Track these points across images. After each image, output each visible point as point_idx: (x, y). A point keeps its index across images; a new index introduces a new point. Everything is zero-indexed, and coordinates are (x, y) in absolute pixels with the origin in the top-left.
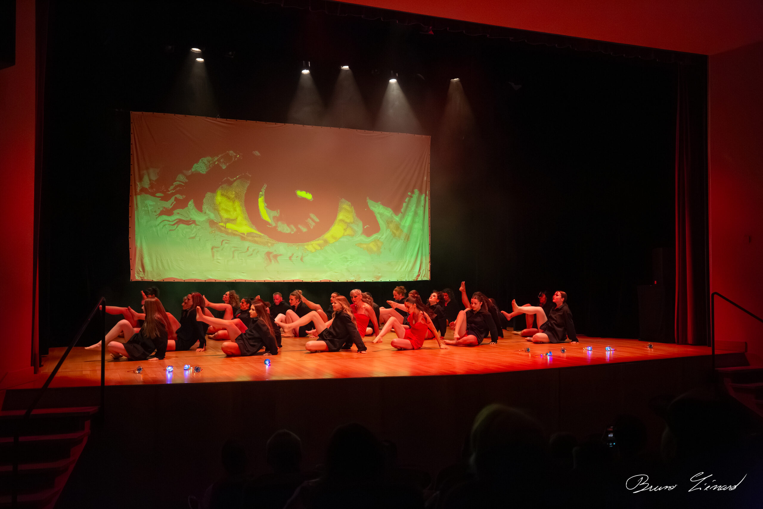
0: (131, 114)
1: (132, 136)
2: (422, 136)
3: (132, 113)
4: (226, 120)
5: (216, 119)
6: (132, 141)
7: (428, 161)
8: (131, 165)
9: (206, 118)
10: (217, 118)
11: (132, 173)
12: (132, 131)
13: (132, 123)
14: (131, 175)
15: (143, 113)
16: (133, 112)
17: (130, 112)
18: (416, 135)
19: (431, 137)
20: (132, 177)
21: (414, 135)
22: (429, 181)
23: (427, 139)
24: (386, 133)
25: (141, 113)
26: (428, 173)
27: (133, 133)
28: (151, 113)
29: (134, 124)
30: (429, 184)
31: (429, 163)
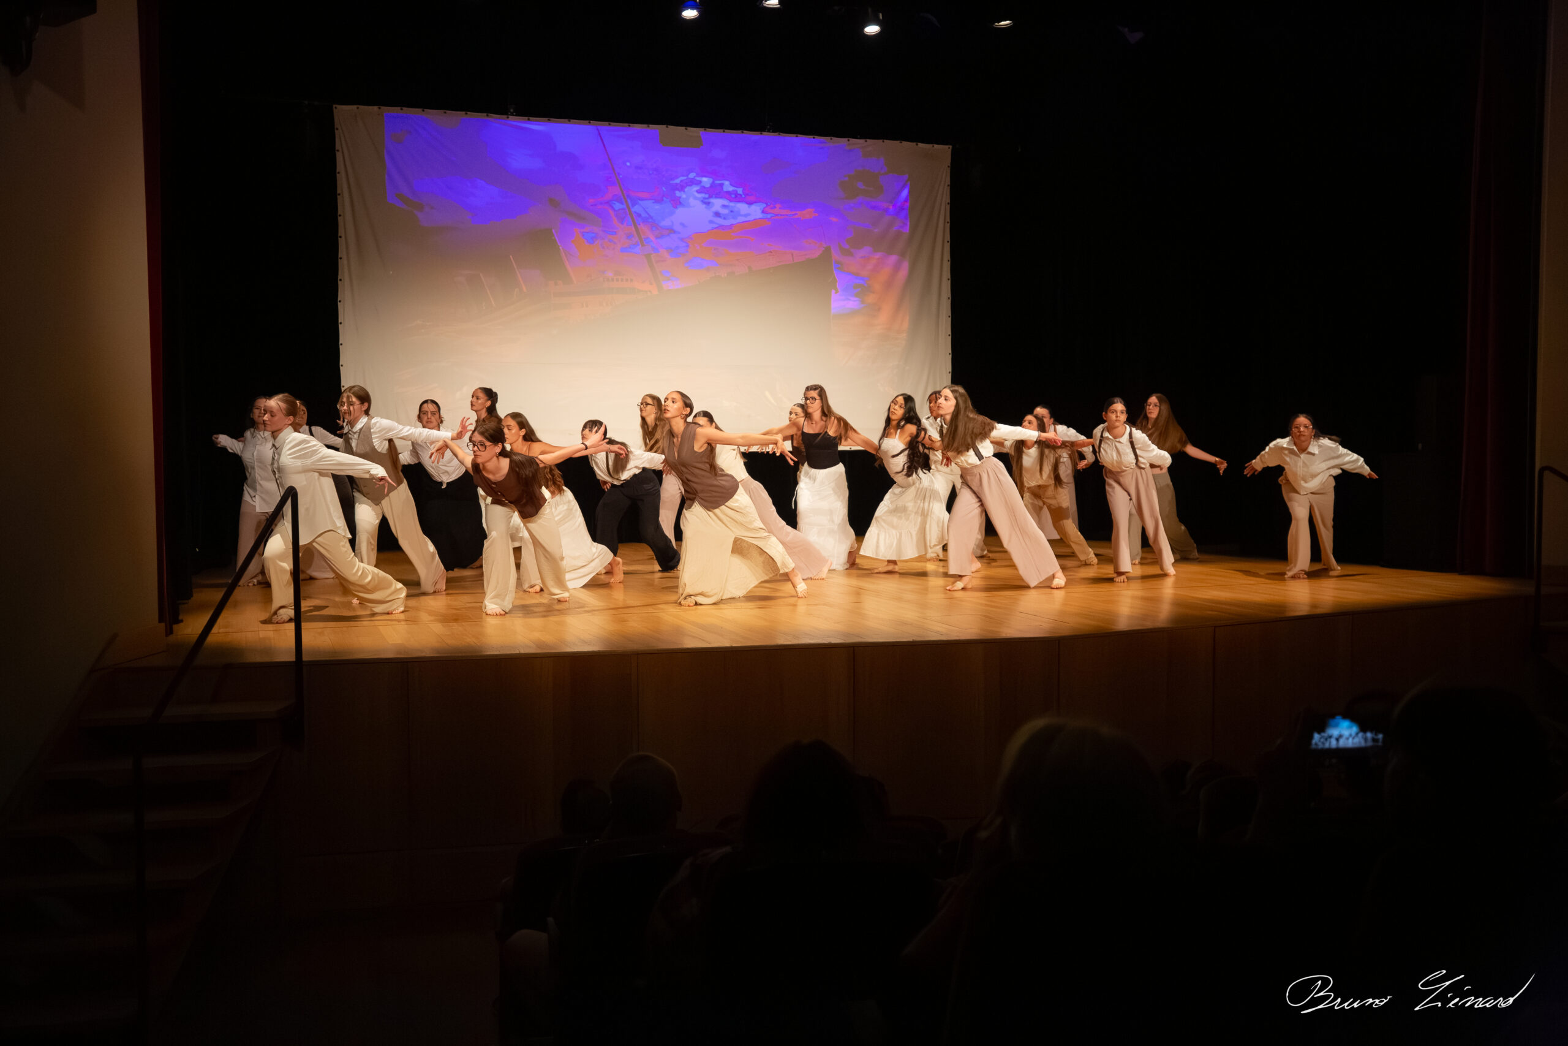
0: (334, 109)
1: (339, 156)
2: (933, 146)
3: (336, 108)
4: (529, 120)
5: (508, 118)
6: (340, 167)
9: (487, 116)
10: (511, 117)
11: (341, 232)
12: (338, 146)
13: (337, 129)
14: (340, 237)
15: (358, 108)
16: (337, 106)
17: (332, 107)
18: (921, 145)
19: (951, 147)
20: (342, 242)
21: (917, 144)
22: (948, 242)
23: (943, 152)
24: (858, 140)
25: (354, 107)
26: (946, 223)
27: (340, 150)
28: (376, 108)
29: (341, 131)
30: (947, 247)
31: (948, 204)
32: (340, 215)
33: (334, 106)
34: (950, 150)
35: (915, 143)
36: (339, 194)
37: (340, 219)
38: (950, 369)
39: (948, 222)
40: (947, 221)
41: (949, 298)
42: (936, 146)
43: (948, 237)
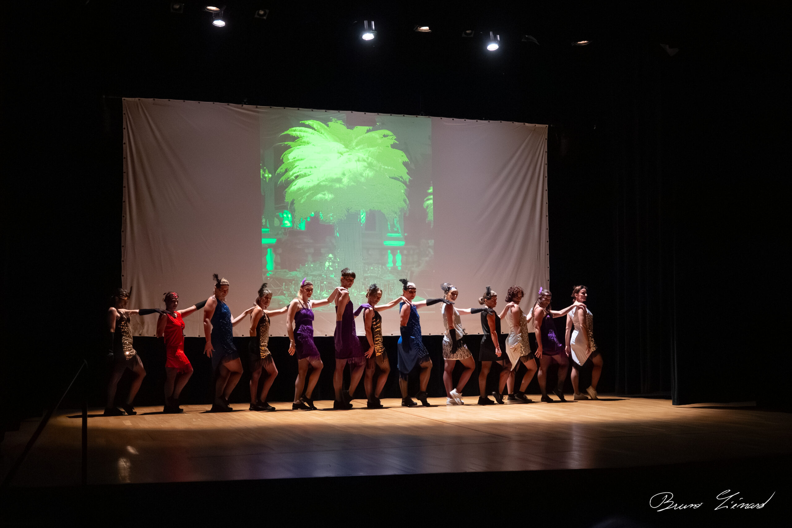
1: (125, 132)
2: (535, 125)
3: (124, 100)
4: (257, 107)
5: (242, 106)
6: (125, 139)
7: (545, 160)
9: (228, 105)
10: (244, 105)
11: (125, 184)
12: (124, 126)
13: (124, 114)
14: (125, 187)
15: (139, 100)
16: (125, 98)
17: (122, 99)
18: (527, 124)
19: (547, 125)
20: (125, 191)
21: (524, 124)
22: (546, 190)
23: (544, 128)
24: (484, 121)
25: (137, 99)
26: (545, 177)
27: (126, 128)
28: (151, 100)
29: (127, 116)
30: (546, 194)
31: (546, 164)
32: (125, 172)
33: (123, 98)
34: (548, 127)
35: (523, 123)
36: (125, 158)
38: (548, 277)
39: (546, 177)
41: (547, 229)
42: (537, 125)
43: (546, 187)
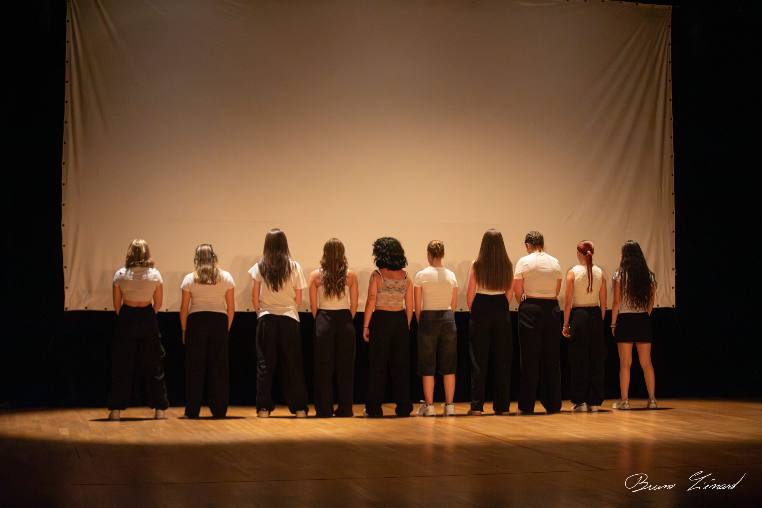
2: (653, 6)
7: (668, 57)
8: (66, 83)
11: (67, 97)
12: (68, 17)
14: (66, 103)
19: (671, 6)
20: (67, 107)
21: (637, 4)
22: (670, 100)
23: (664, 12)
26: (668, 82)
27: (70, 21)
29: (71, 3)
30: (670, 105)
31: (670, 62)
32: (67, 82)
34: (670, 9)
35: (635, 3)
37: (67, 86)
38: (673, 228)
39: (670, 81)
40: (668, 80)
41: (672, 156)
42: (656, 6)
43: (670, 96)
